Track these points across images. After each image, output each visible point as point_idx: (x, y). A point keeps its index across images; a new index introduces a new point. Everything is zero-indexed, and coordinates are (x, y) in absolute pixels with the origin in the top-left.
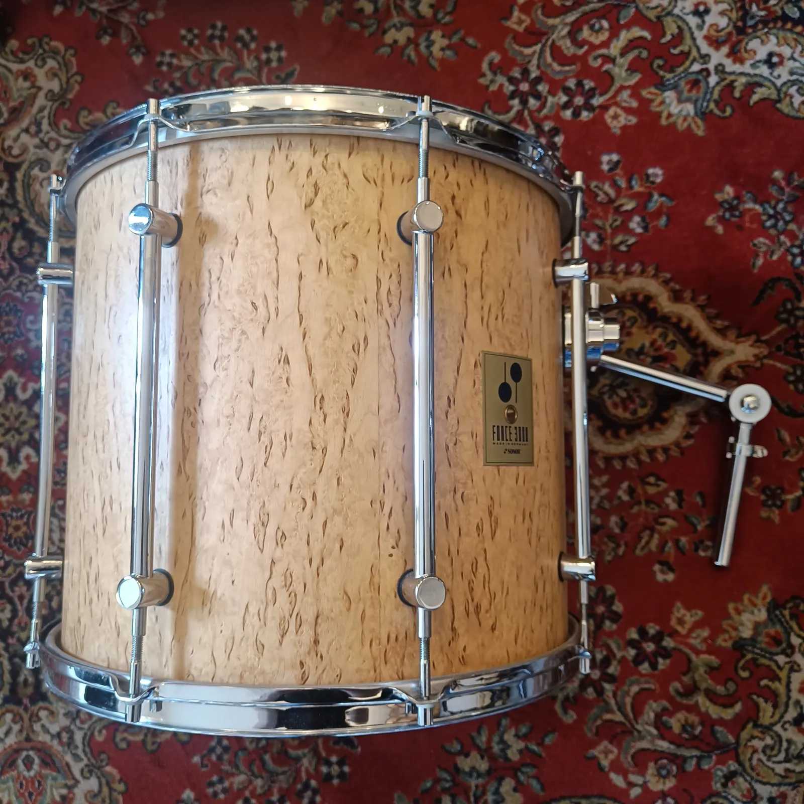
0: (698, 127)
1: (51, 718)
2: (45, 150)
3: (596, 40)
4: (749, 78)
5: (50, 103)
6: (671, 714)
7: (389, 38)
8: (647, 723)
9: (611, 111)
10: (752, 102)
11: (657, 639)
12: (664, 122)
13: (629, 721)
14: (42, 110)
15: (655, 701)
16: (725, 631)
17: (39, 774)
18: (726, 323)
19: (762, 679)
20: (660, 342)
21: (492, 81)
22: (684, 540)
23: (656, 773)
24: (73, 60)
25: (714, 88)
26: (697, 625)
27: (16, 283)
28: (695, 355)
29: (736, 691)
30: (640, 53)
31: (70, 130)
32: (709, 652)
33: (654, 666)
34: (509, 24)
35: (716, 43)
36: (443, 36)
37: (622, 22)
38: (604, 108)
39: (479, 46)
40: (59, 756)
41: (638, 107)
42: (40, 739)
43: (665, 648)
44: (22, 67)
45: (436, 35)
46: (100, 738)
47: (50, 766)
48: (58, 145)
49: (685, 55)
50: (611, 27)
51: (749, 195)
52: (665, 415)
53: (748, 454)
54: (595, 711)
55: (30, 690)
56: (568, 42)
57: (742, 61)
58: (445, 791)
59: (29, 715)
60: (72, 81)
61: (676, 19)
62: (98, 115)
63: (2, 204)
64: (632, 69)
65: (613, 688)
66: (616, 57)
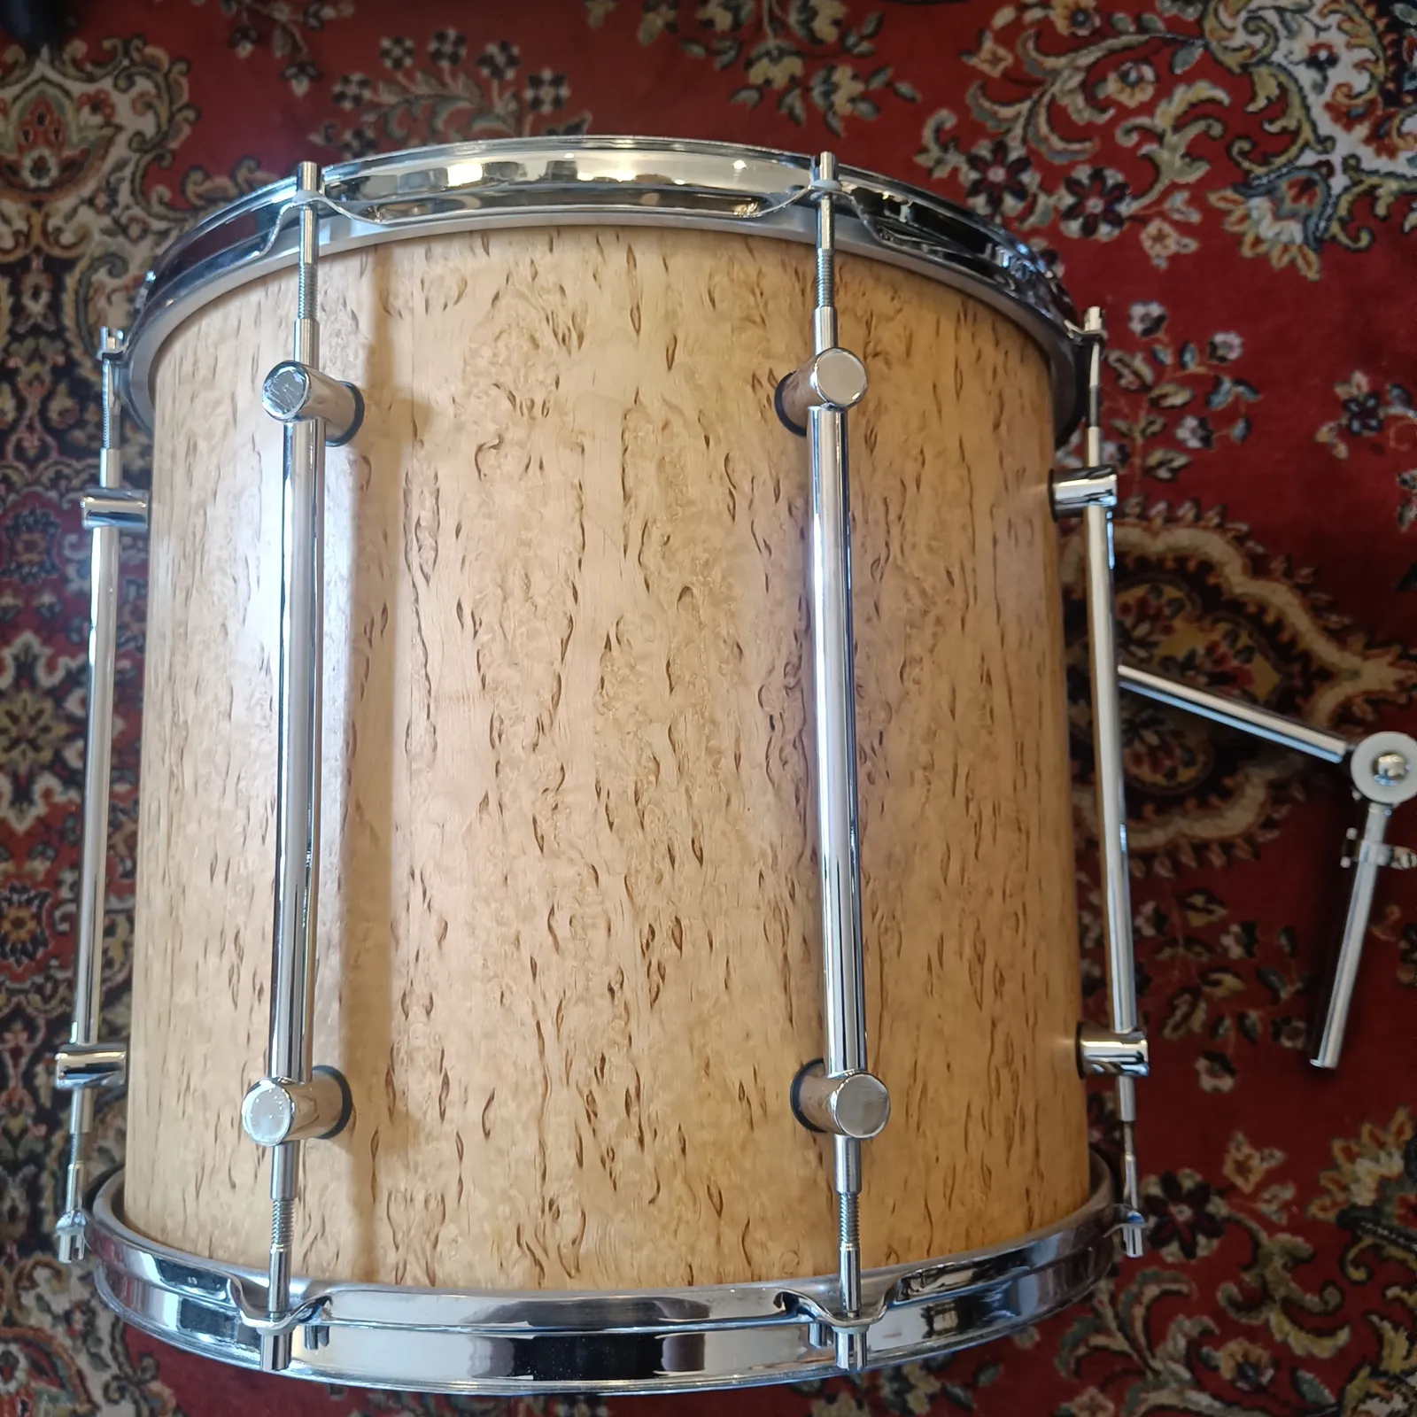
0: (1309, 264)
1: (55, 1282)
2: (121, 239)
3: (1131, 100)
4: (1404, 183)
5: (136, 156)
6: (1218, 1343)
7: (757, 74)
8: (1172, 1358)
9: (1153, 227)
10: (1407, 227)
11: (1198, 1198)
12: (1247, 252)
13: (1139, 1351)
14: (120, 166)
15: (1189, 1316)
16: (1325, 1191)
17: (26, 1387)
18: (1347, 621)
19: (1388, 1286)
20: (1224, 648)
21: (939, 162)
22: (1254, 1015)
24: (184, 81)
25: (1339, 196)
26: (1273, 1177)
27: (51, 473)
28: (1288, 676)
29: (1339, 1307)
31: (170, 206)
32: (1293, 1229)
33: (1189, 1249)
34: (974, 61)
35: (1347, 118)
36: (855, 77)
37: (1178, 71)
38: (1140, 220)
39: (919, 97)
40: (65, 1356)
41: (1202, 223)
42: (33, 1321)
43: (1211, 1217)
44: (90, 88)
45: (843, 75)
47: (47, 1375)
48: (145, 231)
49: (1291, 136)
50: (1158, 78)
51: (1396, 392)
52: (1228, 782)
53: (1382, 861)
54: (1076, 1327)
55: (19, 1229)
56: (1080, 101)
57: (1392, 153)
59: (14, 1275)
60: (179, 117)
61: (1275, 71)
62: (222, 181)
63: (36, 331)
64: (1193, 153)
65: (1112, 1287)
66: (1164, 131)
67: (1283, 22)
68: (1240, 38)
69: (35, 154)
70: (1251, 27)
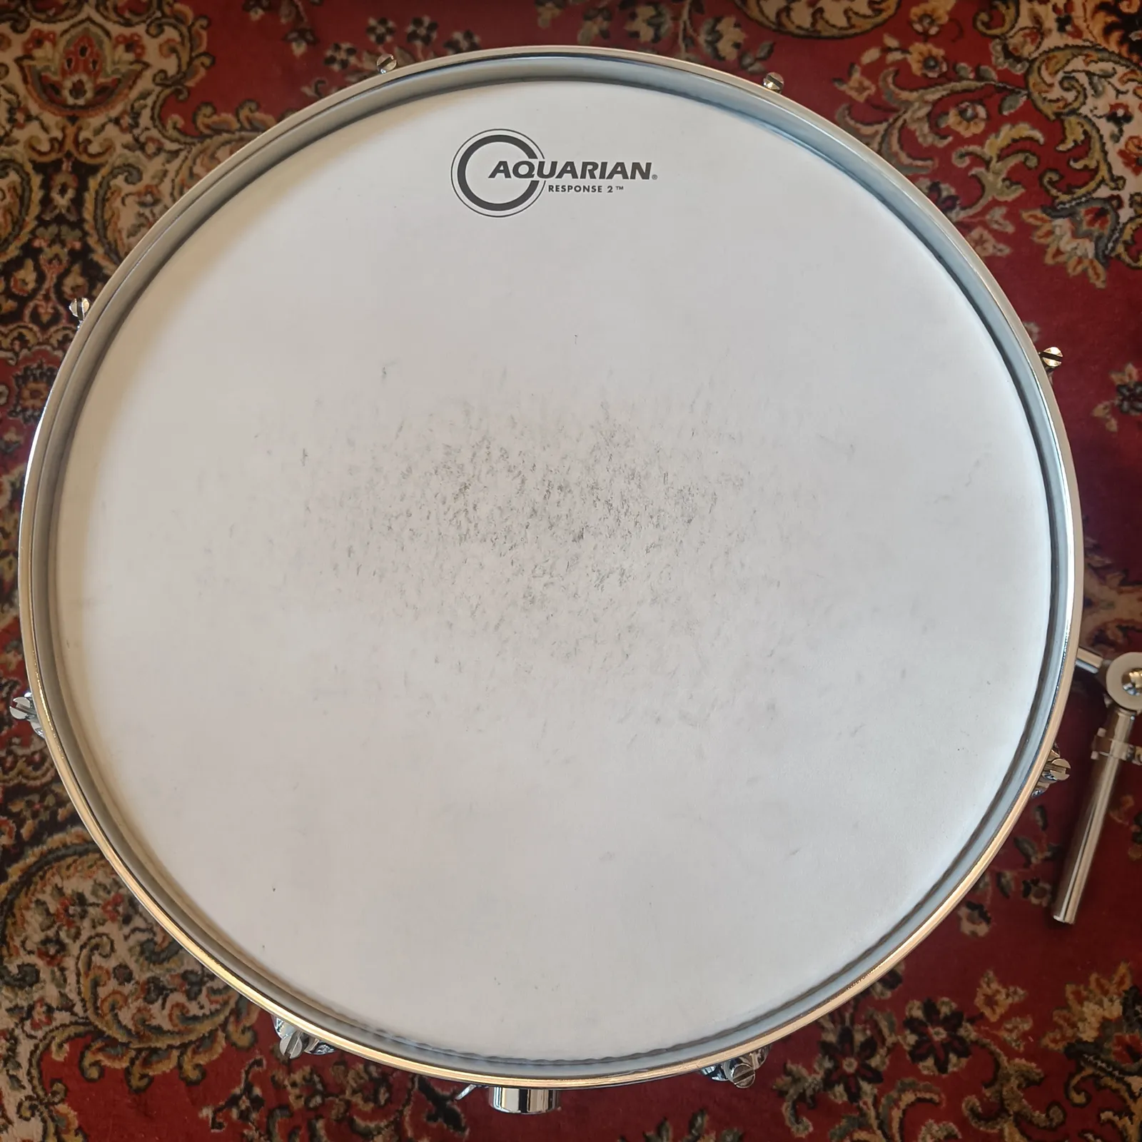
0: (1097, 274)
2: (138, 153)
3: (966, 131)
5: (158, 89)
9: (975, 234)
11: (953, 1023)
12: (1049, 260)
14: (144, 96)
15: (937, 1121)
16: (1057, 1026)
18: (1108, 562)
19: (1103, 1110)
22: (1008, 876)
24: (204, 33)
25: (1125, 224)
26: (1014, 1011)
27: (60, 336)
29: (1063, 1123)
30: (1027, 159)
31: (182, 131)
32: (1028, 1056)
33: (942, 1065)
34: (844, 88)
35: (1136, 165)
37: (1005, 113)
38: (966, 226)
41: (1014, 234)
43: (961, 1040)
44: (127, 31)
46: (58, 1056)
48: (160, 149)
49: (1091, 173)
50: (989, 117)
53: (1124, 757)
54: (844, 1122)
56: (926, 128)
60: (197, 62)
61: (1082, 121)
62: (227, 116)
63: (60, 219)
64: (1012, 178)
65: (876, 1091)
66: (991, 159)
67: (1091, 83)
68: (1057, 92)
69: (75, 78)
70: (1066, 84)
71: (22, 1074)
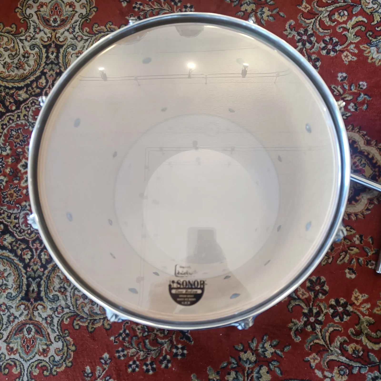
1: (43, 309)
3: (341, 20)
5: (80, 19)
6: (348, 344)
7: (243, 8)
8: (336, 347)
9: (345, 54)
11: (344, 306)
12: (369, 61)
13: (327, 345)
14: (76, 22)
15: (341, 336)
16: (378, 306)
17: (34, 336)
20: (358, 163)
21: (290, 33)
22: (361, 259)
23: (338, 373)
24: (94, 1)
26: (365, 301)
28: (375, 171)
30: (361, 28)
31: (89, 33)
32: (370, 315)
33: (341, 319)
34: (300, 8)
36: (269, 10)
37: (354, 13)
38: (342, 51)
39: (285, 17)
40: (45, 329)
41: (358, 53)
42: (37, 319)
43: (348, 311)
44: (69, 1)
45: (266, 9)
46: (66, 322)
47: (39, 334)
50: (348, 15)
52: (357, 198)
54: (311, 337)
55: (35, 295)
56: (328, 19)
58: (233, 369)
59: (32, 307)
60: (92, 10)
61: (379, 15)
62: (103, 27)
63: (52, 63)
64: (357, 35)
65: (321, 327)
66: (349, 29)
68: (371, 5)
69: (54, 17)
70: (374, 2)
71: (55, 328)
